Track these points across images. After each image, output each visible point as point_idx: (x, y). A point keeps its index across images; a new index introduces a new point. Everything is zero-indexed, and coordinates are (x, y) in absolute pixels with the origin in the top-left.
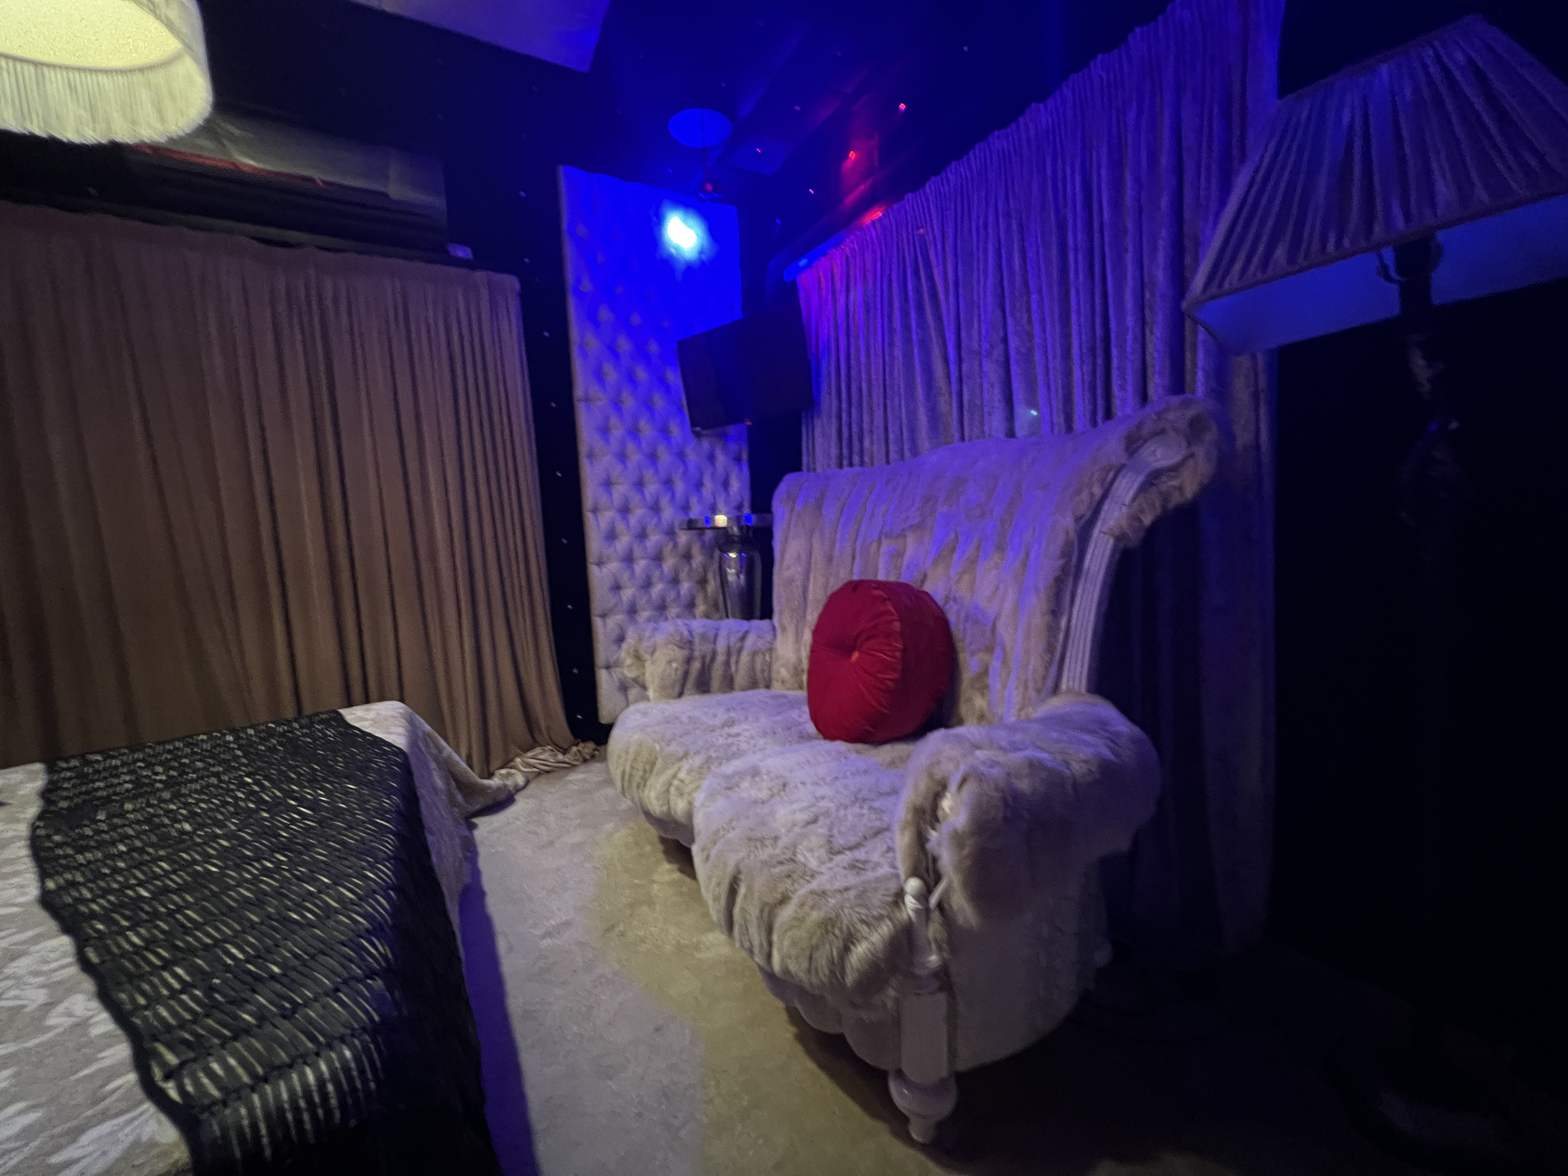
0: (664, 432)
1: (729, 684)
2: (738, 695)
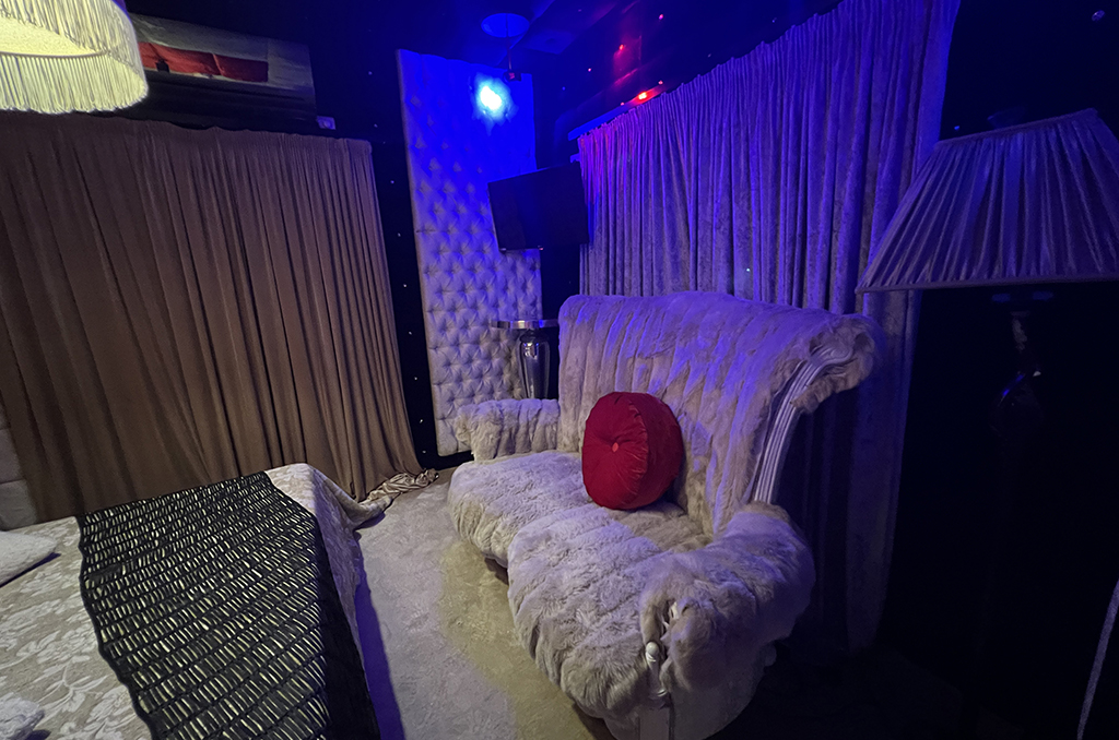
0: (480, 252)
1: (528, 446)
2: (533, 455)
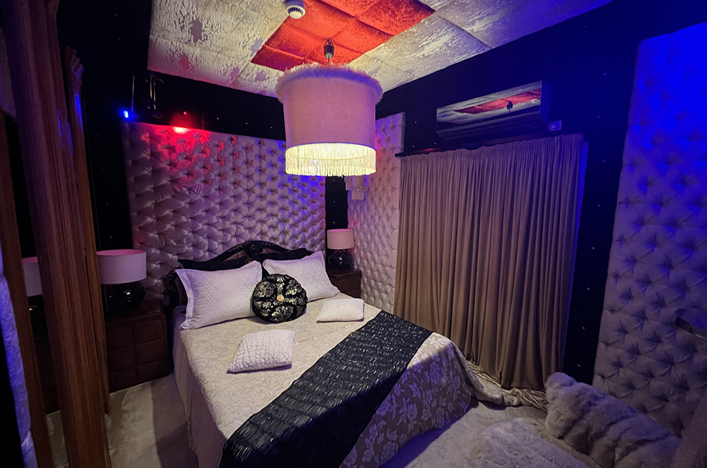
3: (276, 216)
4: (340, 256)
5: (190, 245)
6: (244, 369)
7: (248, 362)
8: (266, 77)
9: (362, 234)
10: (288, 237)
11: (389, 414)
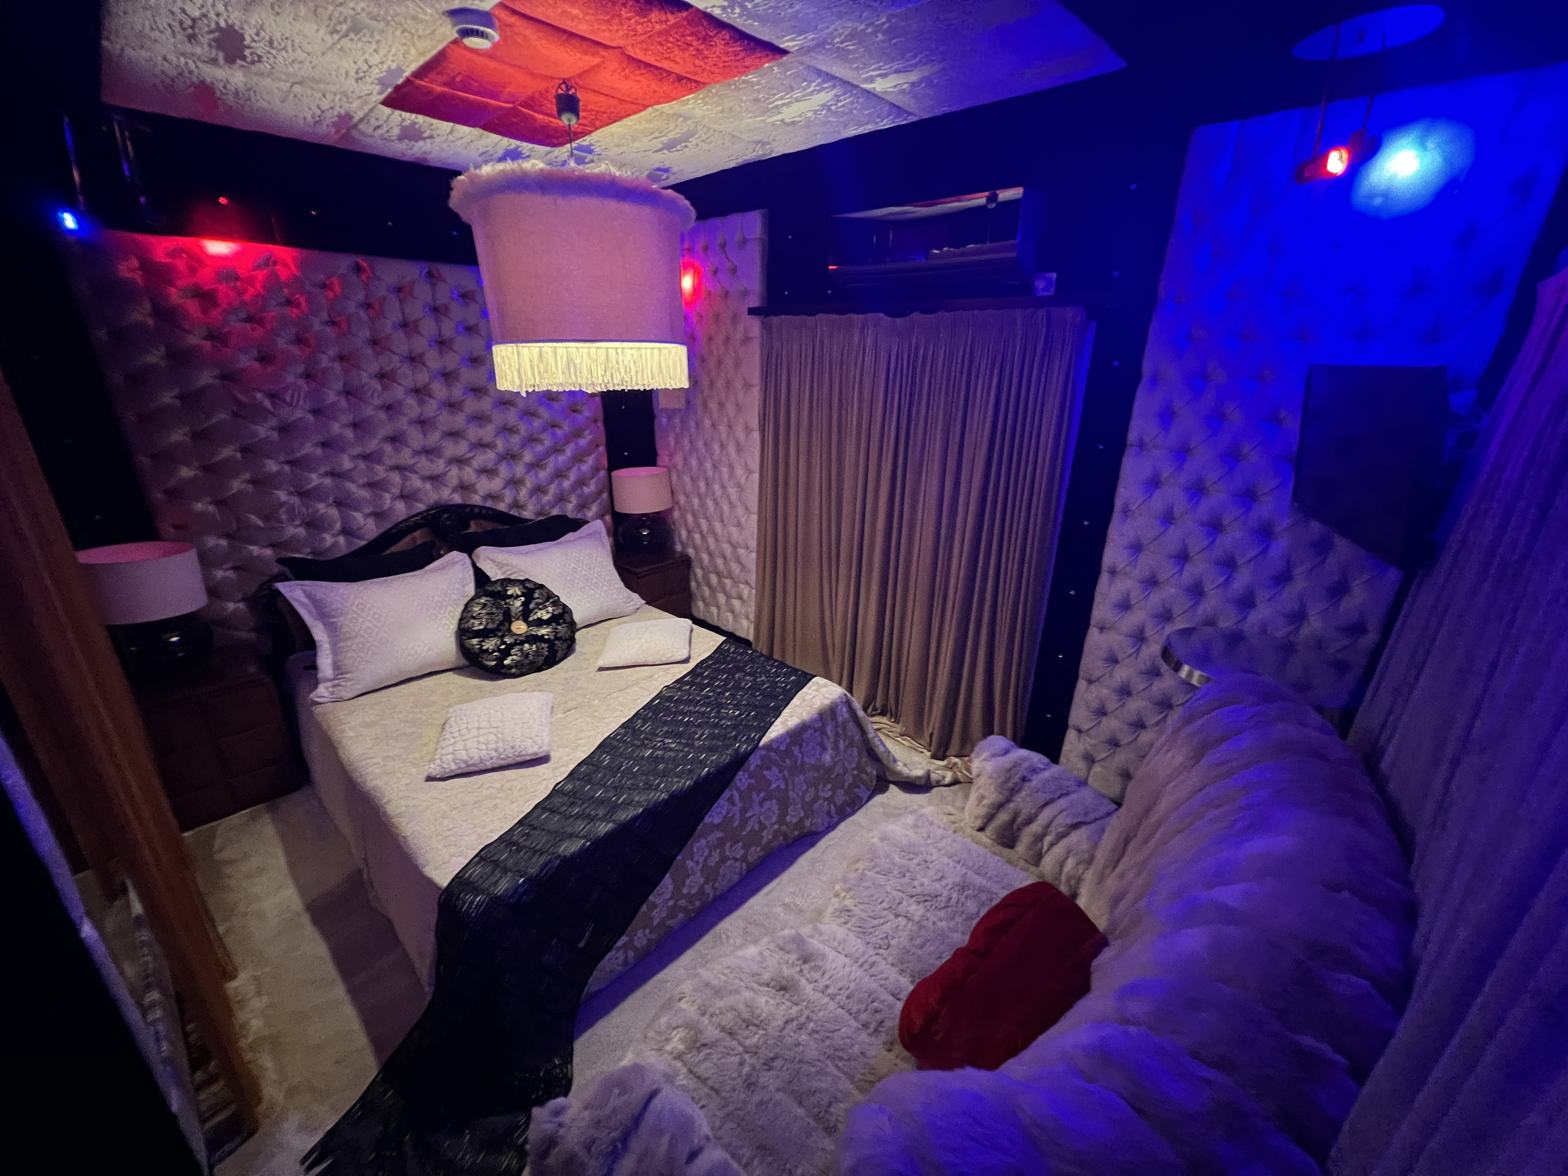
0: (1245, 497)
1: (1034, 856)
3: (490, 446)
4: (644, 526)
5: (298, 522)
6: (459, 772)
7: (465, 758)
8: (425, 135)
9: (687, 479)
10: (523, 492)
11: (728, 820)
